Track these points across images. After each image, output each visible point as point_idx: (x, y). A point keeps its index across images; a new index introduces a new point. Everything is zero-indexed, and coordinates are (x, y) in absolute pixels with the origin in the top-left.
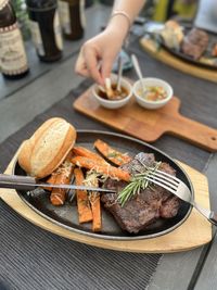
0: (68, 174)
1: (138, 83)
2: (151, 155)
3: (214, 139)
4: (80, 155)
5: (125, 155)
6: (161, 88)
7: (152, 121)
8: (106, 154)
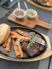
0: (10, 41)
1: (26, 11)
2: (34, 33)
3: (48, 26)
4: (13, 35)
5: (27, 33)
6: (33, 12)
7: (32, 22)
8: (21, 33)
